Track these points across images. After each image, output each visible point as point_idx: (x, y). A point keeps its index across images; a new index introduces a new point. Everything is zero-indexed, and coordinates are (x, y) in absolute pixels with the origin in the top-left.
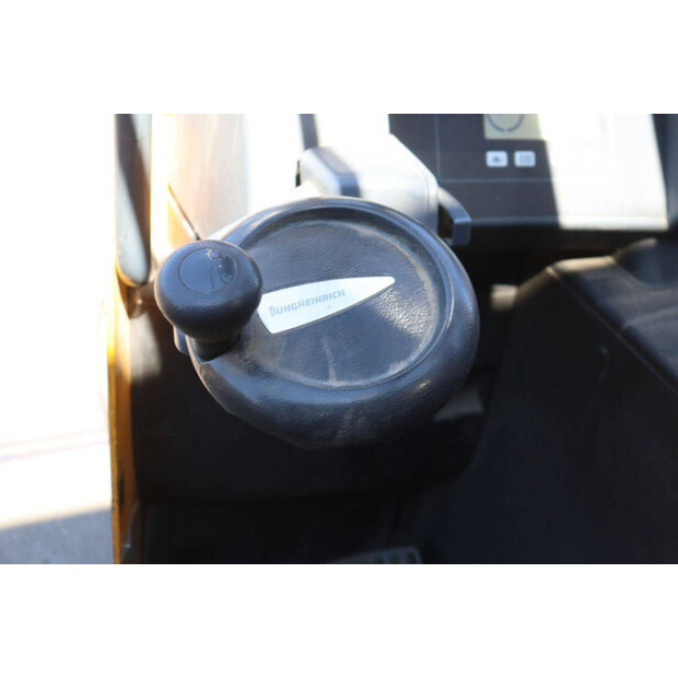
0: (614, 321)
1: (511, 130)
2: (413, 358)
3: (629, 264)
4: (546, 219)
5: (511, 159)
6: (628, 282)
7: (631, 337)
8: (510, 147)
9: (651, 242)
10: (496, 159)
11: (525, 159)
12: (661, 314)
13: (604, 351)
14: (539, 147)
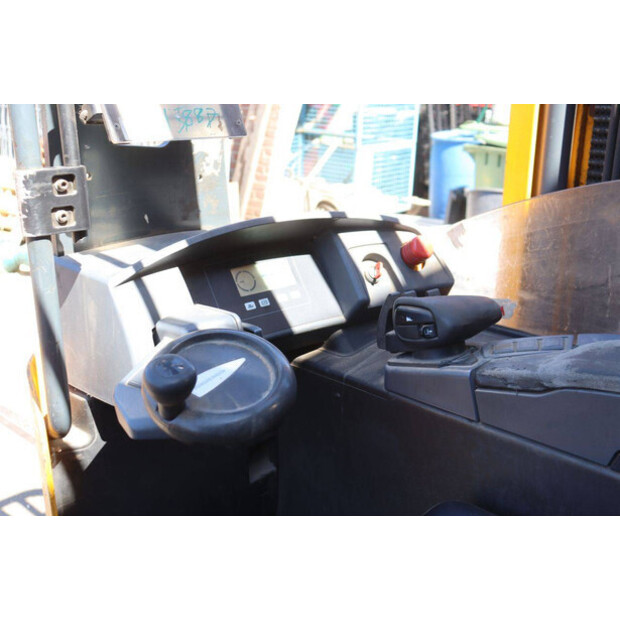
0: (340, 377)
1: (252, 290)
2: (271, 388)
3: (333, 347)
4: (286, 331)
5: (257, 304)
6: (336, 356)
7: (350, 381)
8: (255, 298)
9: (340, 331)
10: (250, 306)
11: (264, 303)
12: (359, 365)
13: (339, 395)
14: (269, 295)
